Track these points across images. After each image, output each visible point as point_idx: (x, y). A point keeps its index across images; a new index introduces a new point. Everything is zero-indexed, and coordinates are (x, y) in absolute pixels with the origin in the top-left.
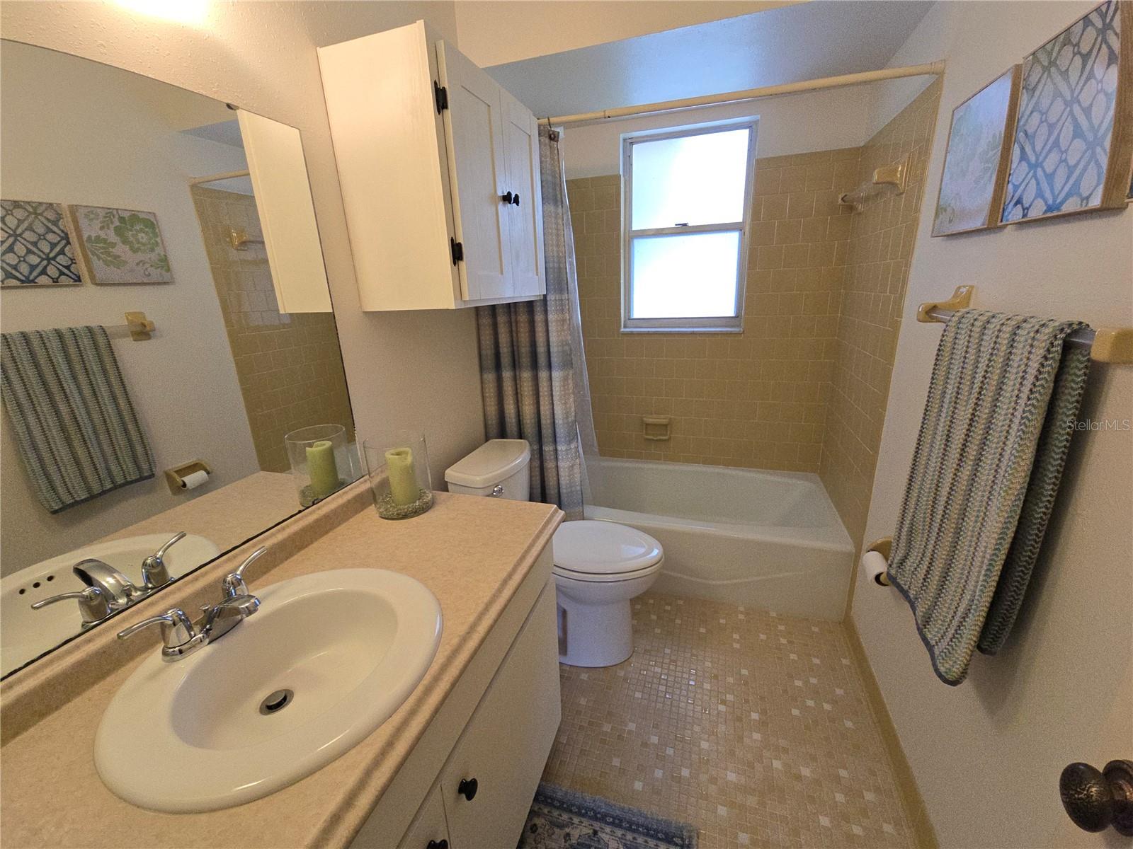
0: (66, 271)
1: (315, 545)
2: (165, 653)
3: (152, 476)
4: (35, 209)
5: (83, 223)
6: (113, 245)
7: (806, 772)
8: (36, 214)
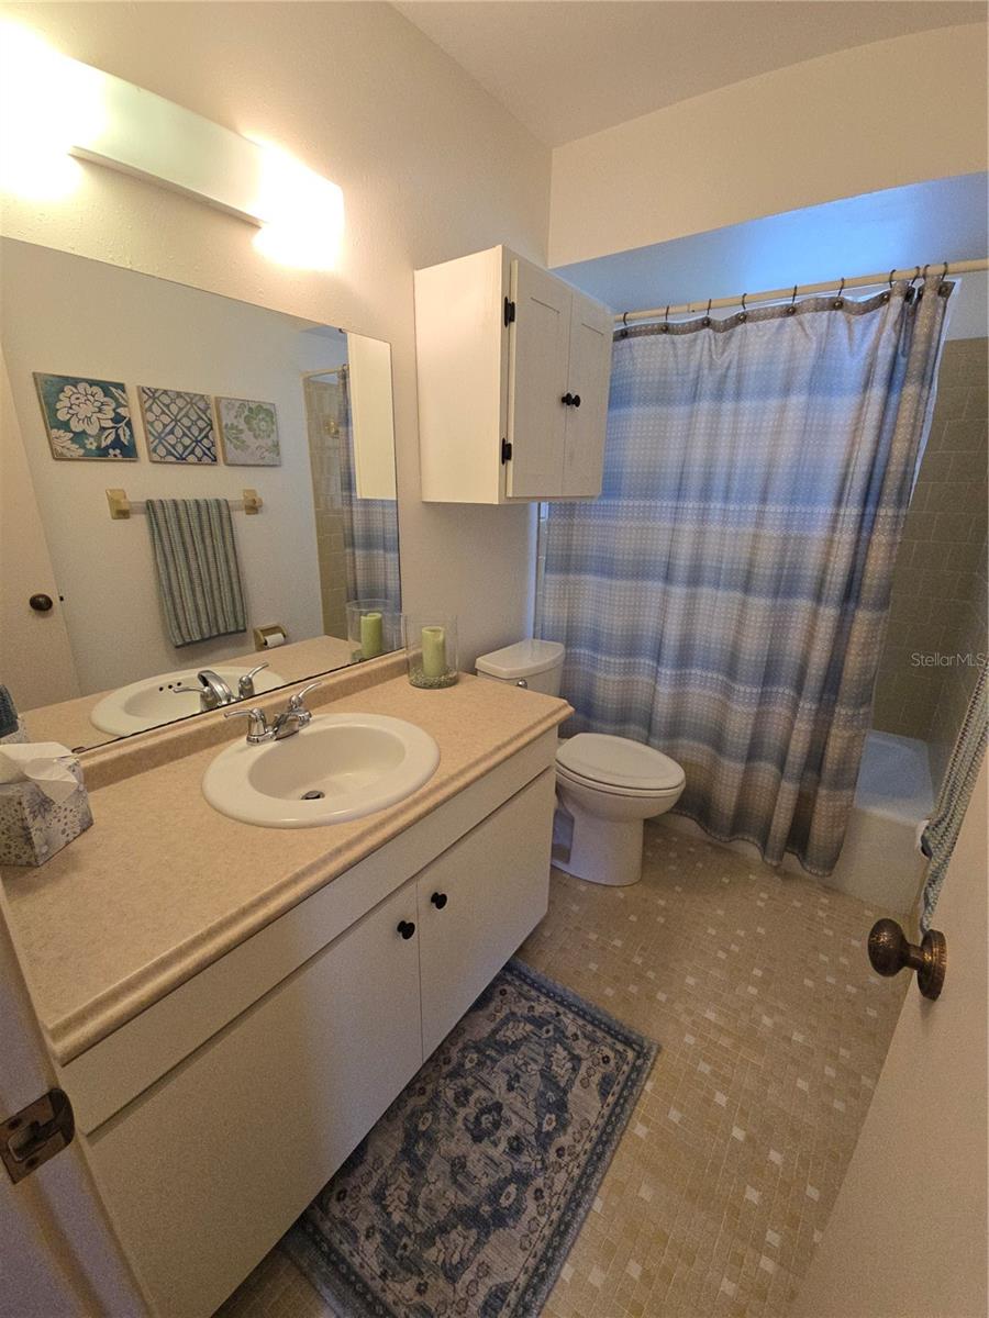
0: (207, 452)
1: (357, 695)
2: (248, 739)
3: (245, 630)
4: (191, 399)
5: (224, 412)
6: (241, 431)
7: (797, 1037)
8: (192, 404)
